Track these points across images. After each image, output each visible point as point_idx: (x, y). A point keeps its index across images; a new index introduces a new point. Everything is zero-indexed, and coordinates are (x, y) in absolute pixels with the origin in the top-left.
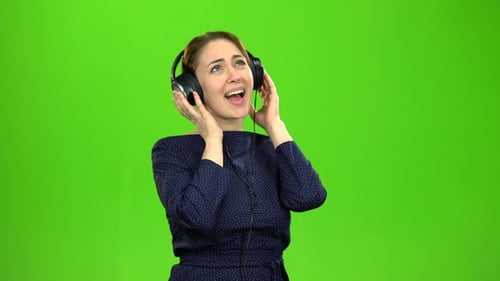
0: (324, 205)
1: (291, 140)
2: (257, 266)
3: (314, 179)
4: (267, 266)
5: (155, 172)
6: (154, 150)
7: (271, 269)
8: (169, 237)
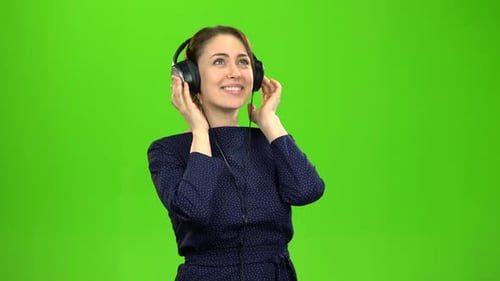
0: (322, 198)
1: (286, 133)
2: (261, 263)
3: (310, 171)
4: (271, 261)
5: (152, 172)
6: (149, 151)
7: (275, 264)
8: (173, 237)
